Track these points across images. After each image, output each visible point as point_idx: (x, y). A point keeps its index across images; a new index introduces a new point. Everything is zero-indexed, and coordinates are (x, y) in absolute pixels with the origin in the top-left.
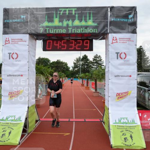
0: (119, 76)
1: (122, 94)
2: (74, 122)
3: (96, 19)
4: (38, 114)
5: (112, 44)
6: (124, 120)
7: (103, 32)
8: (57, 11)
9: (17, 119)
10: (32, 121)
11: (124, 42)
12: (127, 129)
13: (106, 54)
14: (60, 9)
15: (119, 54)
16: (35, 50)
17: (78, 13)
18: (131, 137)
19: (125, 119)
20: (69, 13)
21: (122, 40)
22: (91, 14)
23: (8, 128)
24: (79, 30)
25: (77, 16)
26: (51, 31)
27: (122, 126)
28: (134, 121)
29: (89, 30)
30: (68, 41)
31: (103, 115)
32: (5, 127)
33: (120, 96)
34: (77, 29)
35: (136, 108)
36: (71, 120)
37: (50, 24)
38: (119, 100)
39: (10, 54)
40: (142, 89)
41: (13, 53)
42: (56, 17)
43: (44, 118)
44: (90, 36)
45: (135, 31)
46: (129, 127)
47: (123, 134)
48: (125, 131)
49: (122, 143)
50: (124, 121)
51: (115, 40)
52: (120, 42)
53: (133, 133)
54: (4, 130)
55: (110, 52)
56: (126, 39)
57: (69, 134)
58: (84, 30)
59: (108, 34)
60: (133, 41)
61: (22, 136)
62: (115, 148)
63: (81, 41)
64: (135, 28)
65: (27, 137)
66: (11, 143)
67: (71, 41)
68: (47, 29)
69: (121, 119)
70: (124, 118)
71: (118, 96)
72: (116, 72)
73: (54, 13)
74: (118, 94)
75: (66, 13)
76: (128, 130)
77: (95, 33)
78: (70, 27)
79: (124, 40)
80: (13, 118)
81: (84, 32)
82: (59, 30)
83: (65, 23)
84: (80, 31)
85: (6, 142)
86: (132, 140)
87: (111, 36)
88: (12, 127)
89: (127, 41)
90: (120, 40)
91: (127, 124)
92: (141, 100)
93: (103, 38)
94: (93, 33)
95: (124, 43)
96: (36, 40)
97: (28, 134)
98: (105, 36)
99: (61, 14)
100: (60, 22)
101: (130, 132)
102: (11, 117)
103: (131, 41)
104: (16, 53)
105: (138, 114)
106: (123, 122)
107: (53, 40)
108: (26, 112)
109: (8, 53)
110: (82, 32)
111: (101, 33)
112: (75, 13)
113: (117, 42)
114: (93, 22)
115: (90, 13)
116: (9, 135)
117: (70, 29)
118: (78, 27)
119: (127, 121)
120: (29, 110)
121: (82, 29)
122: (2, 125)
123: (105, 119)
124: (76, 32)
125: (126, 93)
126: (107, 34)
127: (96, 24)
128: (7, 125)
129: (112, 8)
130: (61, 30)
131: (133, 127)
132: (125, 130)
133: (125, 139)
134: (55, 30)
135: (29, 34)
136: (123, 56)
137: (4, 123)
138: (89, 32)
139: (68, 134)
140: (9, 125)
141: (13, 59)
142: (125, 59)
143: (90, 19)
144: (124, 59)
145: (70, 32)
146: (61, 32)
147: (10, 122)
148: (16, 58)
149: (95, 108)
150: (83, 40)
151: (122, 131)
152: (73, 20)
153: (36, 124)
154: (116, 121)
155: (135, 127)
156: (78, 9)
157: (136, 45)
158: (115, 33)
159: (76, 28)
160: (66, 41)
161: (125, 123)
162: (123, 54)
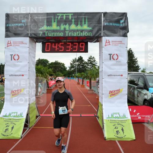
0: (111, 75)
1: (114, 91)
3: (91, 24)
4: (38, 110)
5: (105, 46)
6: (116, 115)
7: (97, 35)
8: (55, 16)
9: (19, 115)
10: (32, 117)
12: (119, 122)
13: (100, 55)
14: (58, 14)
15: (112, 56)
16: (35, 51)
17: (74, 18)
18: (123, 130)
19: (117, 114)
20: (66, 18)
21: (114, 42)
22: (87, 19)
23: (11, 123)
25: (73, 20)
26: (50, 35)
27: (114, 121)
28: (125, 116)
29: (84, 34)
30: (65, 43)
31: (98, 111)
32: (8, 122)
33: (113, 93)
34: (73, 33)
35: (127, 104)
37: (49, 28)
38: (111, 97)
39: (11, 55)
40: (131, 87)
41: (15, 55)
42: (55, 22)
43: (44, 114)
44: (86, 39)
45: (126, 34)
46: (121, 121)
47: (115, 127)
49: (114, 136)
50: (116, 116)
51: (108, 43)
53: (124, 126)
54: (7, 125)
55: (103, 54)
58: (80, 33)
60: (124, 44)
61: (24, 130)
62: (108, 140)
63: (77, 43)
64: (126, 32)
65: (29, 131)
66: (14, 137)
67: (68, 43)
68: (46, 32)
69: (113, 114)
70: (116, 113)
71: (111, 94)
72: (110, 71)
73: (52, 18)
74: (111, 91)
75: (63, 18)
76: (119, 124)
77: (90, 36)
79: (116, 42)
80: (15, 114)
81: (80, 35)
82: (57, 33)
83: (62, 27)
84: (76, 34)
85: (9, 136)
86: (123, 132)
87: (104, 39)
88: (15, 123)
89: (118, 43)
90: (113, 42)
91: (118, 118)
92: (131, 96)
93: (97, 41)
94: (88, 36)
95: (116, 45)
96: (36, 43)
97: (29, 129)
98: (99, 39)
99: (59, 19)
100: (57, 26)
101: (121, 126)
102: (13, 113)
103: (123, 44)
104: (17, 55)
105: (128, 110)
106: (115, 117)
107: (52, 43)
108: (28, 109)
109: (10, 55)
110: (78, 35)
111: (95, 36)
112: (72, 18)
113: (110, 44)
114: (88, 26)
115: (85, 18)
116: (12, 130)
118: (74, 31)
119: (119, 116)
120: (30, 107)
121: (78, 33)
122: (6, 121)
123: (99, 114)
124: (72, 35)
125: (118, 90)
126: (101, 37)
127: (91, 28)
128: (10, 120)
129: (105, 14)
130: (59, 33)
131: (124, 121)
132: (117, 124)
133: (117, 132)
134: (53, 34)
135: (30, 37)
136: (115, 57)
137: (7, 119)
138: (84, 35)
140: (12, 120)
141: (15, 60)
142: (117, 60)
143: (85, 23)
145: (67, 35)
146: (59, 35)
147: (13, 118)
148: (17, 60)
149: (90, 104)
150: (79, 43)
151: (114, 125)
152: (70, 25)
153: (36, 119)
154: (109, 116)
155: (126, 121)
156: (75, 14)
157: (127, 47)
158: (108, 36)
160: (63, 43)
161: (117, 117)
162: (115, 55)
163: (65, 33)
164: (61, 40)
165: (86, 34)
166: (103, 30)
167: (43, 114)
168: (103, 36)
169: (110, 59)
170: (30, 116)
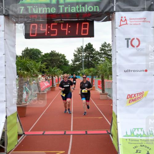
0: (130, 70)
1: (135, 95)
2: (71, 136)
4: (21, 125)
5: (120, 26)
6: (138, 131)
7: (107, 10)
10: (11, 136)
11: (137, 23)
12: (142, 143)
13: (112, 41)
15: (130, 41)
16: (15, 37)
19: (140, 130)
21: (134, 20)
24: (73, 8)
27: (135, 140)
29: (88, 8)
30: (59, 24)
31: (111, 125)
34: (71, 7)
36: (67, 133)
44: (90, 17)
45: (152, 7)
46: (146, 141)
47: (137, 150)
48: (140, 147)
50: (139, 133)
51: (124, 21)
52: (131, 23)
53: (150, 149)
55: (117, 38)
56: (140, 19)
57: (64, 152)
58: (81, 8)
59: (115, 13)
60: (149, 22)
64: (152, 3)
69: (134, 130)
70: (138, 129)
71: (130, 99)
72: (127, 65)
74: (130, 95)
76: (143, 146)
77: (96, 12)
78: (61, 4)
79: (136, 20)
81: (81, 11)
84: (75, 9)
87: (118, 15)
89: (140, 21)
90: (131, 20)
91: (142, 136)
93: (109, 19)
94: (93, 12)
96: (15, 24)
98: (111, 16)
101: (146, 148)
103: (147, 22)
106: (137, 134)
108: (4, 123)
110: (78, 11)
111: (104, 12)
113: (127, 24)
117: (61, 7)
118: (72, 4)
119: (142, 133)
120: (8, 121)
121: (77, 7)
123: (113, 131)
124: (69, 11)
125: (140, 93)
126: (113, 13)
130: (49, 8)
131: (150, 140)
132: (139, 145)
136: (135, 43)
138: (88, 10)
139: (62, 152)
142: (139, 47)
144: (137, 46)
145: (61, 11)
150: (80, 22)
151: (135, 147)
153: (18, 139)
154: (127, 133)
158: (124, 10)
159: (69, 6)
160: (56, 24)
161: (139, 135)
162: (135, 40)
163: (58, 9)
164: (53, 18)
165: (91, 9)
166: (116, 2)
167: (29, 131)
168: (116, 11)
169: (128, 46)
170: (8, 134)
